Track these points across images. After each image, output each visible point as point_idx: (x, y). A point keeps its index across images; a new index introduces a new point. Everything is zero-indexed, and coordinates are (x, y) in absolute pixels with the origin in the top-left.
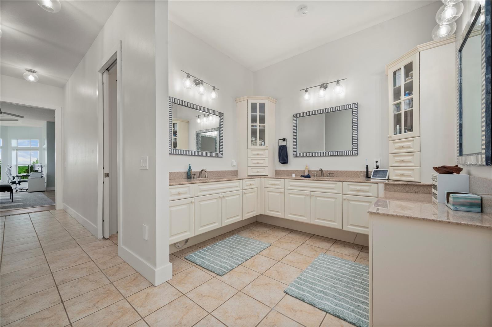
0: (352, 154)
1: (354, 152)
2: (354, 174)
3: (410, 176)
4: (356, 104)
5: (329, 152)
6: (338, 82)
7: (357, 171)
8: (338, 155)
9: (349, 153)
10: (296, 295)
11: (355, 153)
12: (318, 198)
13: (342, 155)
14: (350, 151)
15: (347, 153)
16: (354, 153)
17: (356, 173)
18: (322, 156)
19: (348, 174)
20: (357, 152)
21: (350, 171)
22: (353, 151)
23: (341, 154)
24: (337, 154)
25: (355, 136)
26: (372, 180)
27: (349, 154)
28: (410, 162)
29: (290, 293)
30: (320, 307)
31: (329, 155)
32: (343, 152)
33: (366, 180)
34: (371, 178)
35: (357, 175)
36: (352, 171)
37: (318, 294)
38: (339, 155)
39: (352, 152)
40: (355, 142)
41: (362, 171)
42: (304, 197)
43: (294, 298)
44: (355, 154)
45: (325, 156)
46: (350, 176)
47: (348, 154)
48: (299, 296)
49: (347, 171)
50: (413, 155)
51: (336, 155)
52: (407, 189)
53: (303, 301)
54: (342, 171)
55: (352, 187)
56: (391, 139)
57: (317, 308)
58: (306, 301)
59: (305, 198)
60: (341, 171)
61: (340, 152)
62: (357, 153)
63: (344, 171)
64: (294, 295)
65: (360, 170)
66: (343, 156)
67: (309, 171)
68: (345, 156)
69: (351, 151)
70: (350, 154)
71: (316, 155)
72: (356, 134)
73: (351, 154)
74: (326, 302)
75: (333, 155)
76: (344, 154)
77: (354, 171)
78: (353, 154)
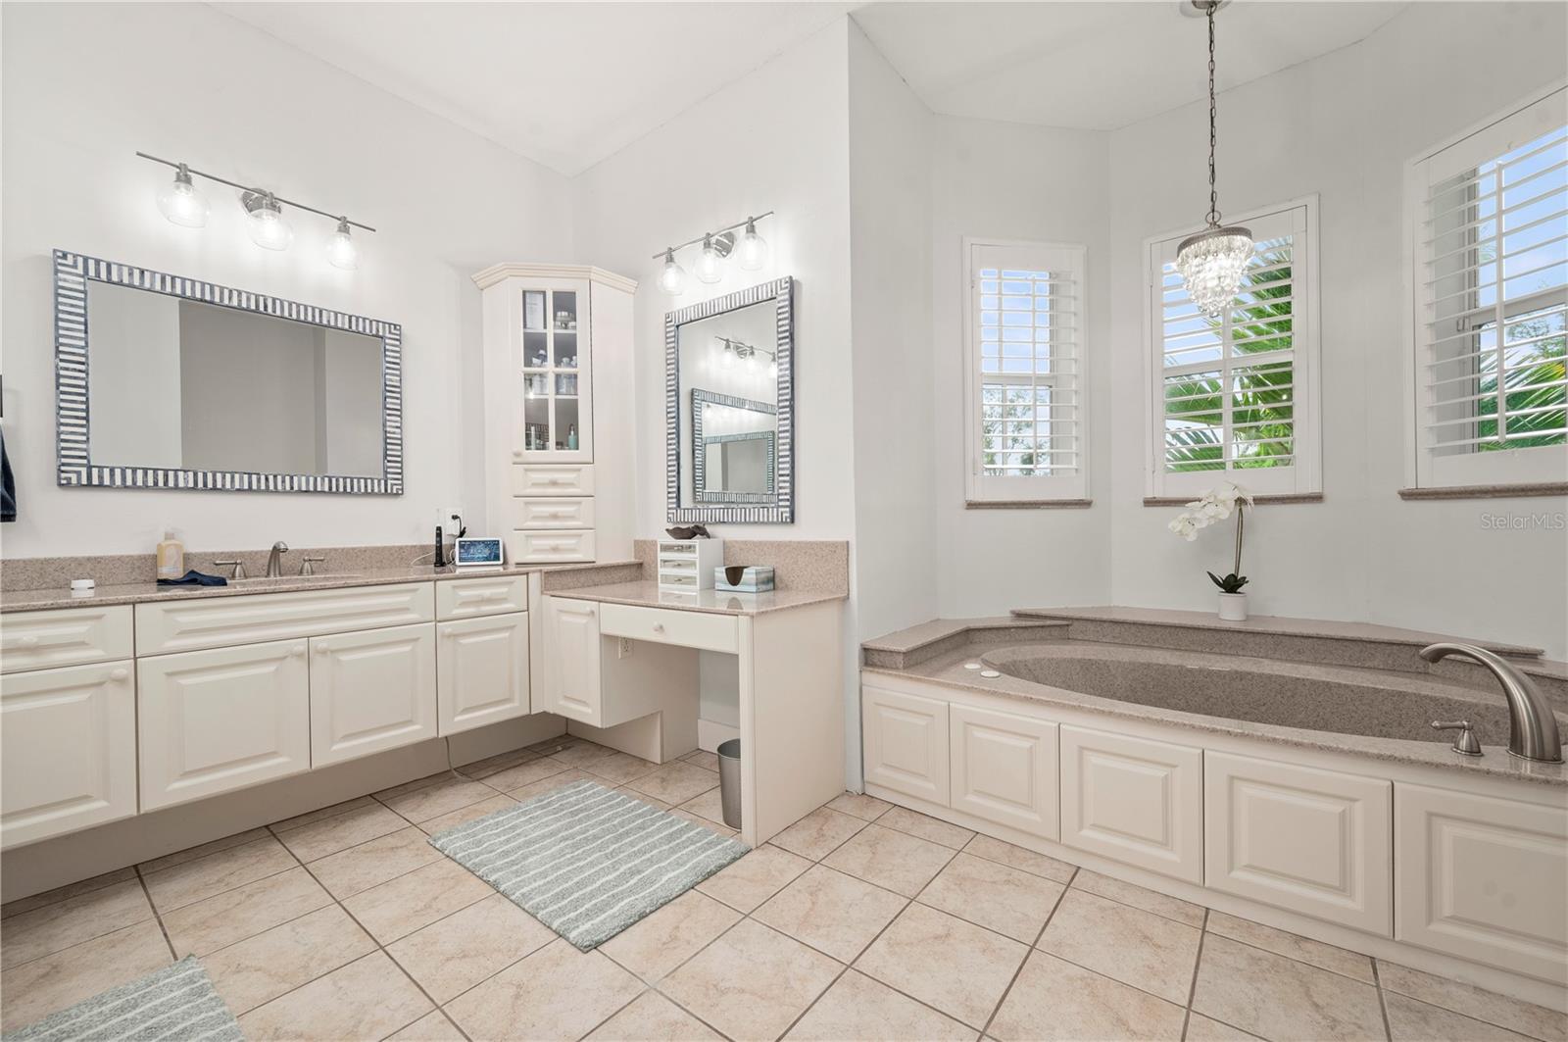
0: (386, 490)
1: (392, 485)
2: (392, 558)
3: (573, 550)
4: (395, 328)
5: (292, 478)
6: (344, 226)
7: (401, 548)
8: (334, 489)
9: (373, 486)
10: (618, 922)
11: (395, 487)
12: (344, 657)
13: (349, 490)
14: (379, 481)
15: (366, 487)
16: (389, 485)
17: (396, 555)
18: (259, 491)
19: (370, 557)
20: (402, 485)
21: (378, 548)
22: (389, 482)
23: (345, 487)
24: (330, 488)
25: (394, 433)
26: (459, 571)
27: (376, 490)
28: (572, 518)
29: (603, 936)
30: (677, 890)
31: (292, 488)
32: (352, 481)
33: (436, 573)
34: (457, 563)
35: (402, 559)
36: (385, 548)
37: (629, 884)
38: (337, 489)
39: (386, 485)
40: (391, 451)
41: (415, 546)
42: (271, 668)
43: (622, 934)
44: (395, 492)
45: (276, 491)
46: (379, 565)
47: (372, 490)
48: (623, 917)
49: (365, 550)
50: (579, 503)
51: (327, 489)
52: (582, 579)
53: (643, 916)
54: (349, 549)
55: (464, 593)
56: (518, 460)
57: (674, 899)
58: (648, 911)
59: (277, 670)
60: (343, 549)
61: (341, 480)
62: (402, 489)
63: (353, 549)
64: (614, 929)
65: (410, 544)
66: (351, 494)
67: (184, 558)
68: (359, 495)
69: (383, 482)
70: (380, 491)
71: (228, 486)
72: (397, 427)
73: (383, 491)
74: (665, 878)
75: (312, 489)
76: (356, 490)
77: (390, 549)
78: (389, 491)
